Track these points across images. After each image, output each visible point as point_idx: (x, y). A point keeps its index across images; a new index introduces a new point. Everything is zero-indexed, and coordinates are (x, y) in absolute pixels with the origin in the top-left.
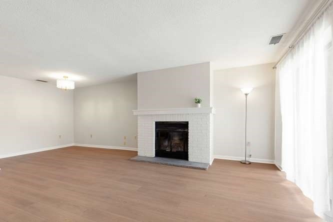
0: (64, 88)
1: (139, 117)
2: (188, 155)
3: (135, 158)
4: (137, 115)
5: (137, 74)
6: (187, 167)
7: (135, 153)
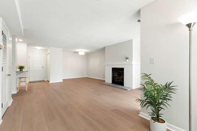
0: (81, 55)
1: (106, 66)
2: (123, 83)
3: (104, 83)
4: (105, 65)
5: (105, 47)
6: (123, 89)
7: (104, 81)
